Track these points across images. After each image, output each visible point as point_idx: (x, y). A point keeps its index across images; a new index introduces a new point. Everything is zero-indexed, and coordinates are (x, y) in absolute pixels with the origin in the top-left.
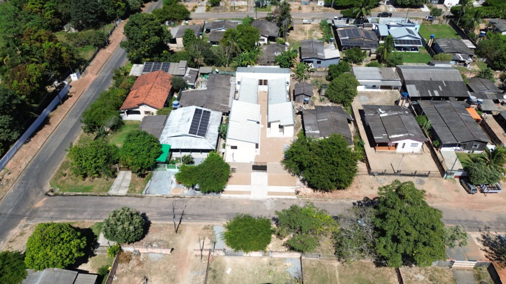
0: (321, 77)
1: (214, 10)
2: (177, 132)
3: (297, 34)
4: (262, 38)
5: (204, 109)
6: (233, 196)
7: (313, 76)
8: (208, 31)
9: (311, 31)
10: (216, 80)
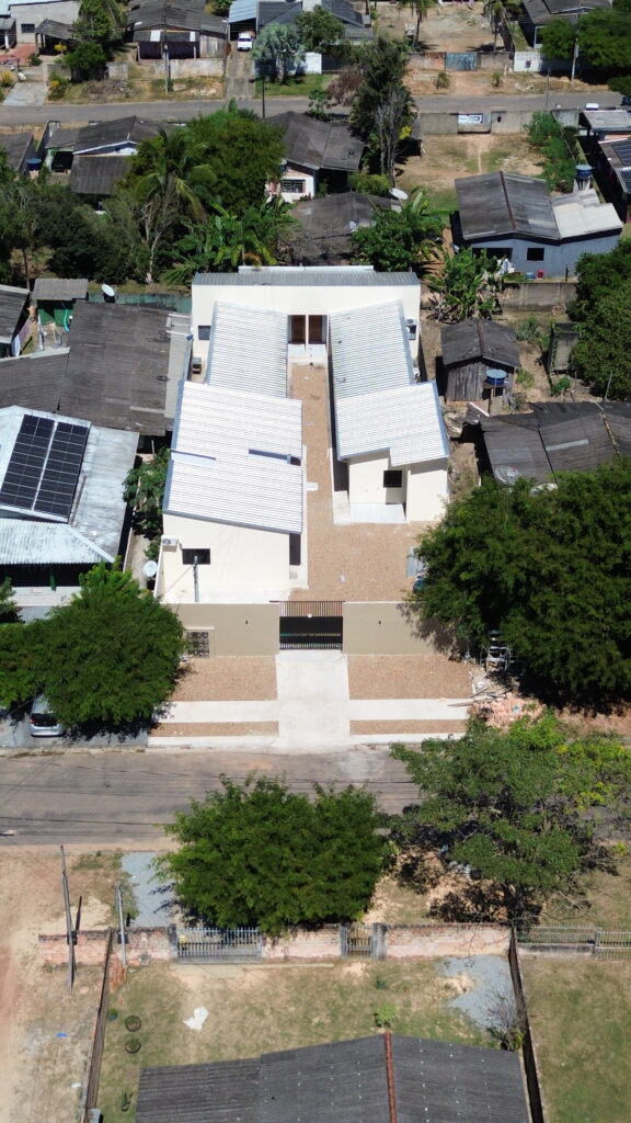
0: (548, 308)
1: (84, 94)
3: (437, 166)
4: (291, 175)
5: (59, 419)
6: (199, 742)
7: (514, 308)
8: (63, 161)
9: (495, 156)
10: (105, 323)
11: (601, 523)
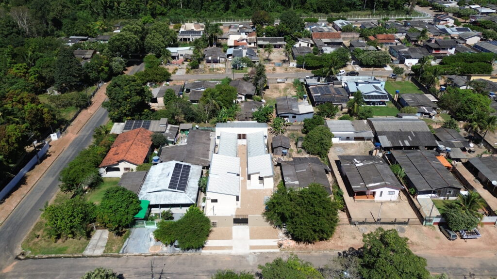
0: (297, 130)
1: (194, 72)
2: (157, 187)
3: (272, 92)
4: (240, 96)
5: (184, 163)
6: (214, 252)
7: (289, 130)
8: (188, 91)
9: (285, 89)
10: (196, 135)
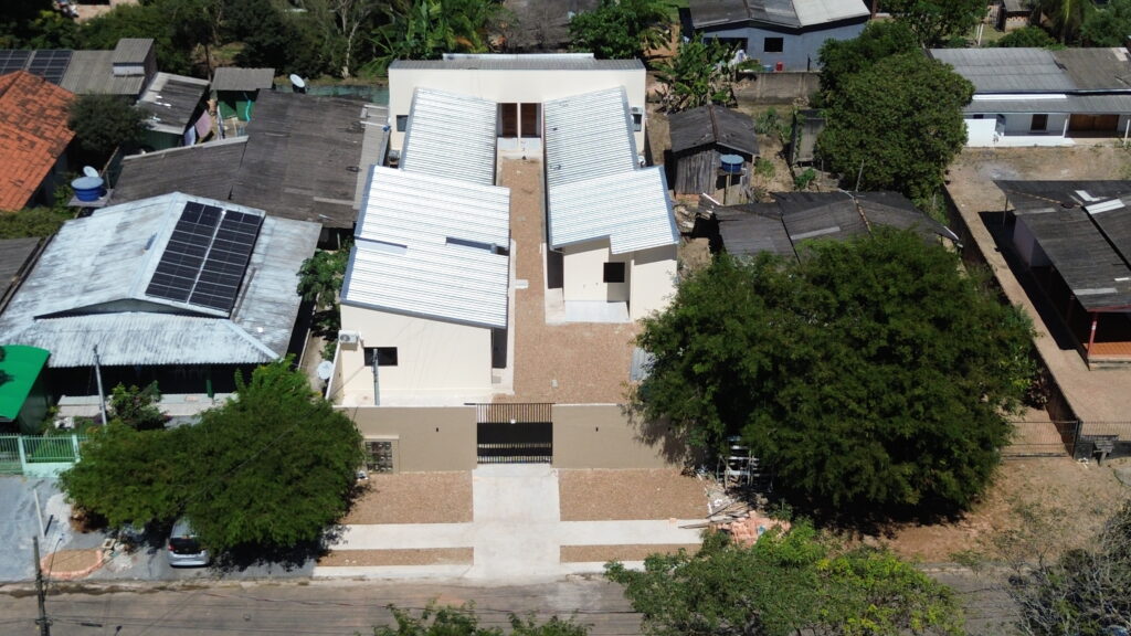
5: (227, 207)
10: (290, 112)
11: (861, 300)
